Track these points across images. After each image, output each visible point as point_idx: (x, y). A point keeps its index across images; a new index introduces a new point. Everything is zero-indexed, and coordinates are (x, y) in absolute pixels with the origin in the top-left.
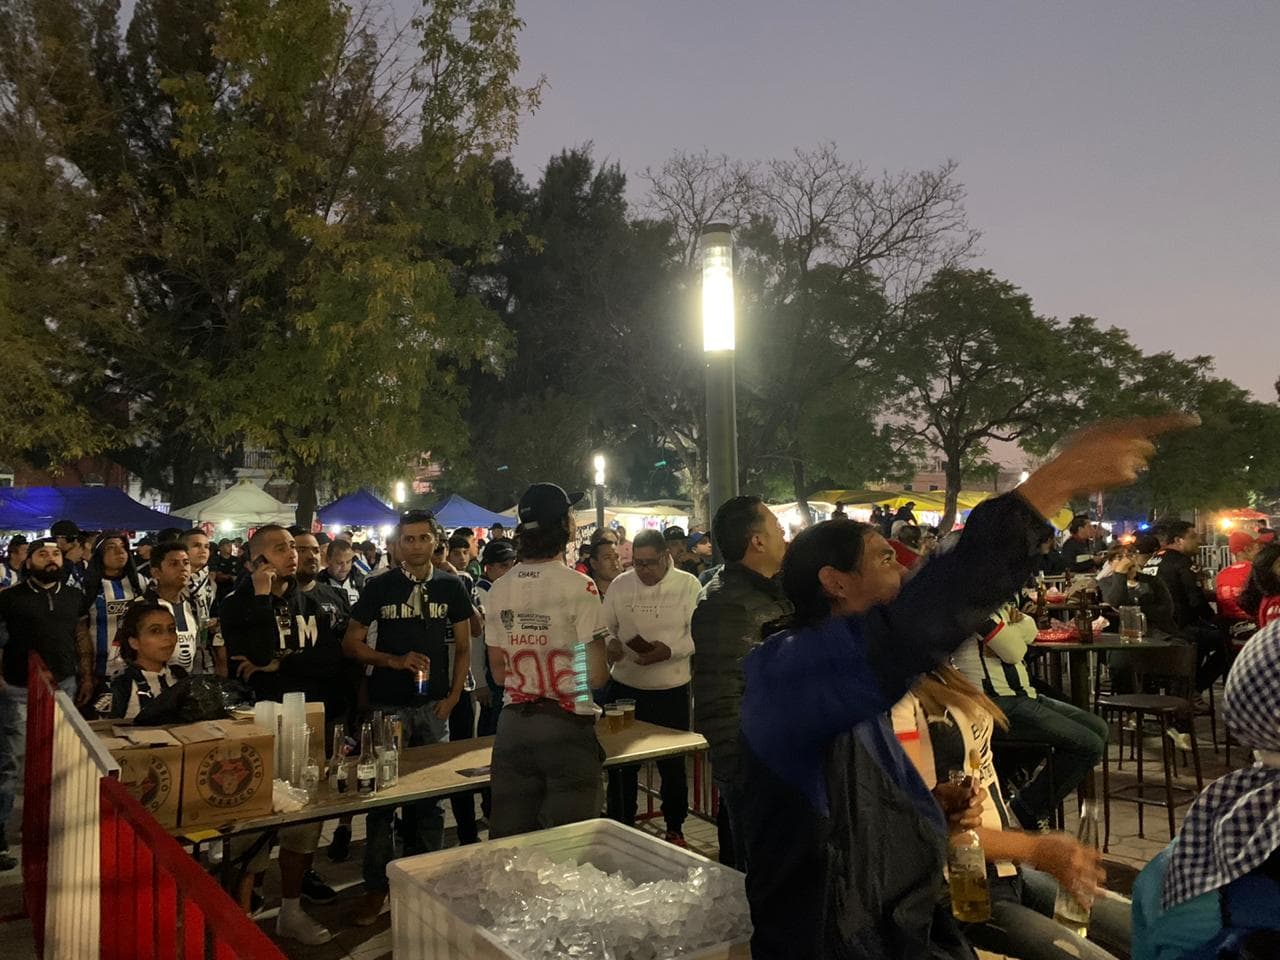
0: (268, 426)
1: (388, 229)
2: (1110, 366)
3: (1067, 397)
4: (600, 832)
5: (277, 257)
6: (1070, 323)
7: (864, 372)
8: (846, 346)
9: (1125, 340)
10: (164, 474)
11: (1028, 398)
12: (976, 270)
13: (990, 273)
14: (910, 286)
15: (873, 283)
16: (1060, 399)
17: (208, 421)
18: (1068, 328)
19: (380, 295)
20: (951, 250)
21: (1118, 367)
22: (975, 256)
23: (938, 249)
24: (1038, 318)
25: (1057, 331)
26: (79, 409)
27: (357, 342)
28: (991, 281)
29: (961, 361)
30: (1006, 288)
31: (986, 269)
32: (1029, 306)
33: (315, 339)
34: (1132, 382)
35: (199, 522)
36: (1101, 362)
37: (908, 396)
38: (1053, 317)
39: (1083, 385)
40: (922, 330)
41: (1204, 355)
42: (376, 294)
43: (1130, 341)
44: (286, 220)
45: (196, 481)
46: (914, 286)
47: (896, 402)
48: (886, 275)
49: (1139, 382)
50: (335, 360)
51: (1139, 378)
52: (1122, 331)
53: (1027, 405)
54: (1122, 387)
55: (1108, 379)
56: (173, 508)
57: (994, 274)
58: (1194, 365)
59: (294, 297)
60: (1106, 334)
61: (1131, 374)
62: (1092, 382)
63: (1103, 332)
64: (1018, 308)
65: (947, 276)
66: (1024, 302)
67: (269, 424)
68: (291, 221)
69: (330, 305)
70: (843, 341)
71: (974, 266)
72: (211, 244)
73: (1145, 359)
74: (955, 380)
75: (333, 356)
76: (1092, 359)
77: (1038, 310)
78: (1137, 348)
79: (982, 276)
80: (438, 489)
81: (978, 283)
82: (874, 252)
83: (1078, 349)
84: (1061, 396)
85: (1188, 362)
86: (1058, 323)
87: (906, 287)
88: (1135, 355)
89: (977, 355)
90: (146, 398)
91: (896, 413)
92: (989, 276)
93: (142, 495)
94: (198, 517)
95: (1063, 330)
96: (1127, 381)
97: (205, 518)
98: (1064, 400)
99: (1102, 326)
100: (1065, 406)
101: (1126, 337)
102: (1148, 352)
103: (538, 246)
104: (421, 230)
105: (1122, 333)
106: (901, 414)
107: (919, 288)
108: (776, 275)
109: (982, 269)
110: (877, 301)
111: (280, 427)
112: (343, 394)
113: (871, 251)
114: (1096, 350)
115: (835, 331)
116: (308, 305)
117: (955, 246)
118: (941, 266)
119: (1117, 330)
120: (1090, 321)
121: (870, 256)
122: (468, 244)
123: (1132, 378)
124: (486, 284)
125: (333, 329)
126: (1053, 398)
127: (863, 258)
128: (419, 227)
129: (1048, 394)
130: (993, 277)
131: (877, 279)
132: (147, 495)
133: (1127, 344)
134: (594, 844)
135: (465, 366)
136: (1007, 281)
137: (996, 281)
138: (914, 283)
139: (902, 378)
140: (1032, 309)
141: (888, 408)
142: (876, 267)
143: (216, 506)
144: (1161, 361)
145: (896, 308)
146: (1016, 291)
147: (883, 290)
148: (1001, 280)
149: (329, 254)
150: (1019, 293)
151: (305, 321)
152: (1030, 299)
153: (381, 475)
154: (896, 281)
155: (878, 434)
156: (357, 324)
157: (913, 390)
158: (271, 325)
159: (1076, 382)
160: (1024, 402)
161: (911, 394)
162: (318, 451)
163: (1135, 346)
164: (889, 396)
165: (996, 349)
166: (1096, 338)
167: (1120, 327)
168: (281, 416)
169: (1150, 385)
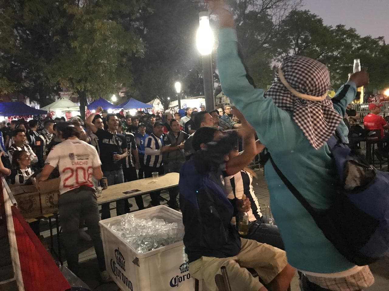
0: (67, 80)
1: (100, 9)
2: (349, 42)
3: (335, 53)
4: (162, 209)
5: (64, 20)
6: (336, 27)
7: (266, 49)
8: (260, 39)
9: (355, 32)
10: (36, 96)
11: (321, 55)
12: (303, 10)
13: (308, 11)
14: (281, 18)
15: (269, 17)
16: (332, 54)
17: (48, 79)
18: (335, 29)
19: (98, 34)
20: (294, 4)
21: (352, 42)
22: (303, 6)
23: (290, 4)
24: (325, 26)
25: (331, 30)
26: (4, 78)
27: (92, 50)
28: (309, 14)
29: (298, 43)
30: (314, 16)
31: (307, 10)
32: (322, 22)
33: (78, 50)
34: (357, 47)
35: (50, 111)
36: (346, 41)
37: (282, 55)
38: (330, 25)
39: (340, 49)
40: (285, 33)
41: (381, 36)
42: (97, 34)
43: (356, 33)
44: (64, 8)
45: (47, 97)
46: (282, 18)
47: (278, 58)
48: (272, 14)
49: (359, 47)
50: (86, 57)
51: (359, 45)
52: (354, 29)
53: (321, 57)
54: (353, 49)
55: (349, 46)
56: (41, 107)
57: (310, 11)
58: (378, 40)
59: (70, 35)
60: (349, 30)
61: (357, 44)
62: (343, 48)
63: (347, 30)
64: (318, 23)
65: (294, 13)
66: (320, 21)
67: (67, 79)
68: (66, 8)
69: (82, 38)
70: (259, 38)
71: (303, 9)
72: (40, 17)
73: (361, 39)
74: (297, 49)
75: (85, 56)
76: (343, 40)
77: (325, 24)
78: (359, 35)
79: (306, 12)
80: (127, 95)
81: (304, 15)
82: (268, 7)
83: (338, 36)
84: (333, 53)
85: (376, 39)
86: (332, 27)
87: (279, 18)
88: (357, 37)
89: (304, 41)
90: (26, 71)
91: (278, 62)
92: (308, 12)
93: (30, 103)
94: (49, 110)
95: (334, 30)
96: (355, 46)
97: (51, 110)
98: (333, 54)
99: (347, 28)
100: (333, 56)
101: (355, 31)
102: (362, 36)
103: (151, 12)
104: (111, 9)
105: (354, 30)
106: (279, 62)
107: (284, 17)
108: (236, 15)
109: (306, 10)
110: (270, 23)
111: (71, 80)
112: (90, 68)
113: (266, 6)
114: (345, 36)
115: (256, 34)
116: (75, 38)
117: (296, 2)
118: (291, 10)
119: (352, 29)
120: (343, 26)
121: (266, 8)
122: (128, 12)
123: (357, 45)
124: (136, 24)
125: (84, 47)
126: (330, 54)
127: (264, 9)
128: (110, 8)
129: (328, 53)
130: (309, 13)
131: (270, 15)
132: (32, 103)
133: (355, 34)
134: (159, 212)
135: (130, 55)
136: (314, 14)
137: (310, 14)
138: (282, 16)
139: (279, 50)
140: (323, 23)
141: (275, 60)
142: (269, 11)
143: (54, 106)
144: (367, 39)
145: (276, 26)
146: (317, 17)
147: (272, 19)
148: (312, 14)
149: (80, 19)
150: (319, 18)
151: (75, 44)
152: (322, 20)
153: (106, 93)
154: (276, 16)
155: (272, 69)
156: (92, 44)
157: (283, 54)
158: (64, 45)
159: (337, 49)
160: (320, 56)
161: (283, 55)
162: (84, 87)
163: (358, 34)
164: (275, 56)
165: (310, 38)
166: (345, 32)
167: (353, 28)
168: (71, 76)
169: (363, 47)
